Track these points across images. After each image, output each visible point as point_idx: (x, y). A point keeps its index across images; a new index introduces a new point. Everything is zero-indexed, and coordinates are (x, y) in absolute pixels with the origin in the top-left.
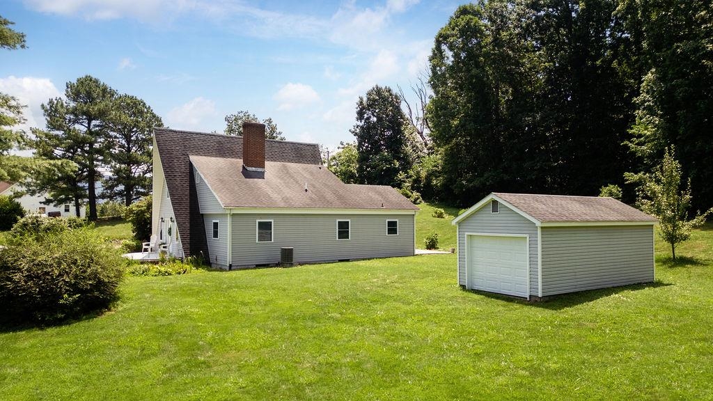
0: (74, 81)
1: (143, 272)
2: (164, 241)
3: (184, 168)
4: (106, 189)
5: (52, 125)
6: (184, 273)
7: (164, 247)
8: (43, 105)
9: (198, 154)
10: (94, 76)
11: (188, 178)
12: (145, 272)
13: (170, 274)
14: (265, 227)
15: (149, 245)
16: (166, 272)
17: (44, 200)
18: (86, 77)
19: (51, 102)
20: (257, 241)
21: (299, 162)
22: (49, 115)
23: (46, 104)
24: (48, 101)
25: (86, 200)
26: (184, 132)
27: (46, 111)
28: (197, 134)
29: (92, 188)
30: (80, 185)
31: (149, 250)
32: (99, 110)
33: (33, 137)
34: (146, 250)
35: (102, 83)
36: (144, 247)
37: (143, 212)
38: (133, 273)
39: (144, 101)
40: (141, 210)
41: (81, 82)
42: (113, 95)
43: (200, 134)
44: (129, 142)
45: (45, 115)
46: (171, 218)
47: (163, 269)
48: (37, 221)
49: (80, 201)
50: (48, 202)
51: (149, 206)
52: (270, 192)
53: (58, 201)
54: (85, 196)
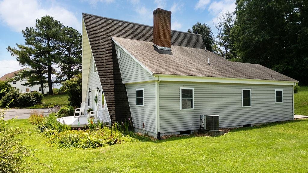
0: (40, 19)
1: (73, 142)
2: (91, 107)
3: (108, 46)
4: (58, 78)
5: (28, 43)
6: (115, 142)
7: (92, 113)
8: (23, 31)
9: (119, 36)
10: (51, 16)
11: (111, 54)
12: (74, 143)
13: (101, 145)
14: (187, 95)
15: (79, 110)
16: (97, 142)
17: (24, 84)
18: (47, 16)
19: (27, 29)
20: (181, 109)
21: (190, 47)
22: (26, 37)
23: (24, 30)
24: (26, 29)
25: (47, 84)
26: (107, 19)
27: (25, 34)
28: (117, 21)
29: (50, 77)
30: (44, 75)
31: (80, 114)
32: (53, 33)
33: (18, 49)
34: (77, 114)
35: (55, 20)
36: (76, 112)
37: (75, 85)
38: (62, 143)
39: (77, 30)
40: (74, 84)
41: (43, 19)
42: (61, 26)
43: (119, 21)
44: (69, 53)
45: (24, 36)
46: (98, 88)
47: (93, 139)
48: (16, 94)
49: (44, 84)
50: (26, 84)
51: (80, 81)
52: (183, 64)
53: (32, 84)
54: (46, 82)
